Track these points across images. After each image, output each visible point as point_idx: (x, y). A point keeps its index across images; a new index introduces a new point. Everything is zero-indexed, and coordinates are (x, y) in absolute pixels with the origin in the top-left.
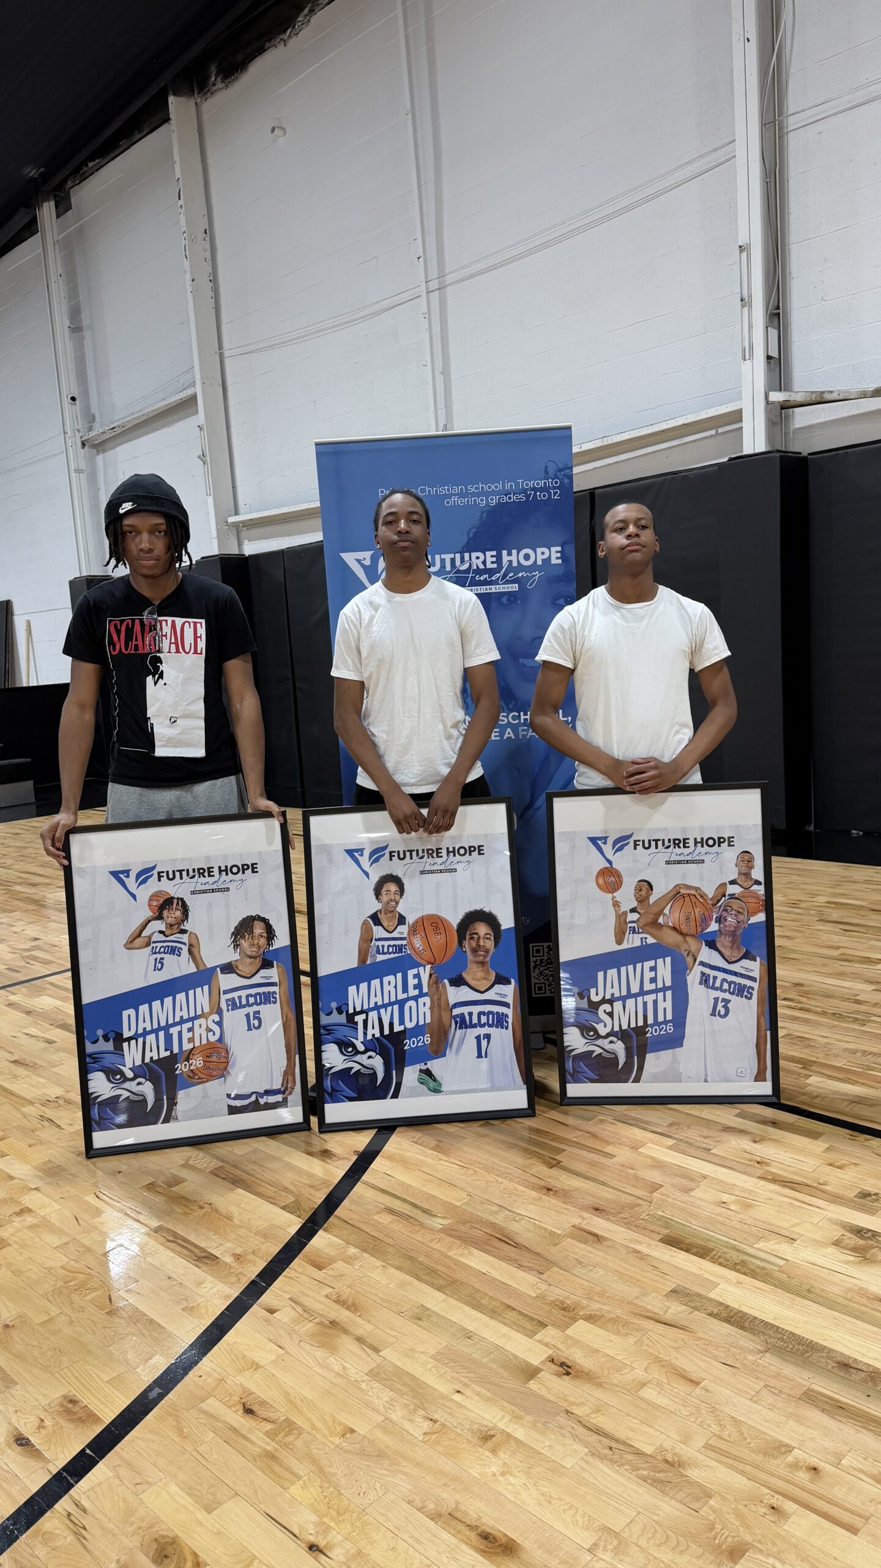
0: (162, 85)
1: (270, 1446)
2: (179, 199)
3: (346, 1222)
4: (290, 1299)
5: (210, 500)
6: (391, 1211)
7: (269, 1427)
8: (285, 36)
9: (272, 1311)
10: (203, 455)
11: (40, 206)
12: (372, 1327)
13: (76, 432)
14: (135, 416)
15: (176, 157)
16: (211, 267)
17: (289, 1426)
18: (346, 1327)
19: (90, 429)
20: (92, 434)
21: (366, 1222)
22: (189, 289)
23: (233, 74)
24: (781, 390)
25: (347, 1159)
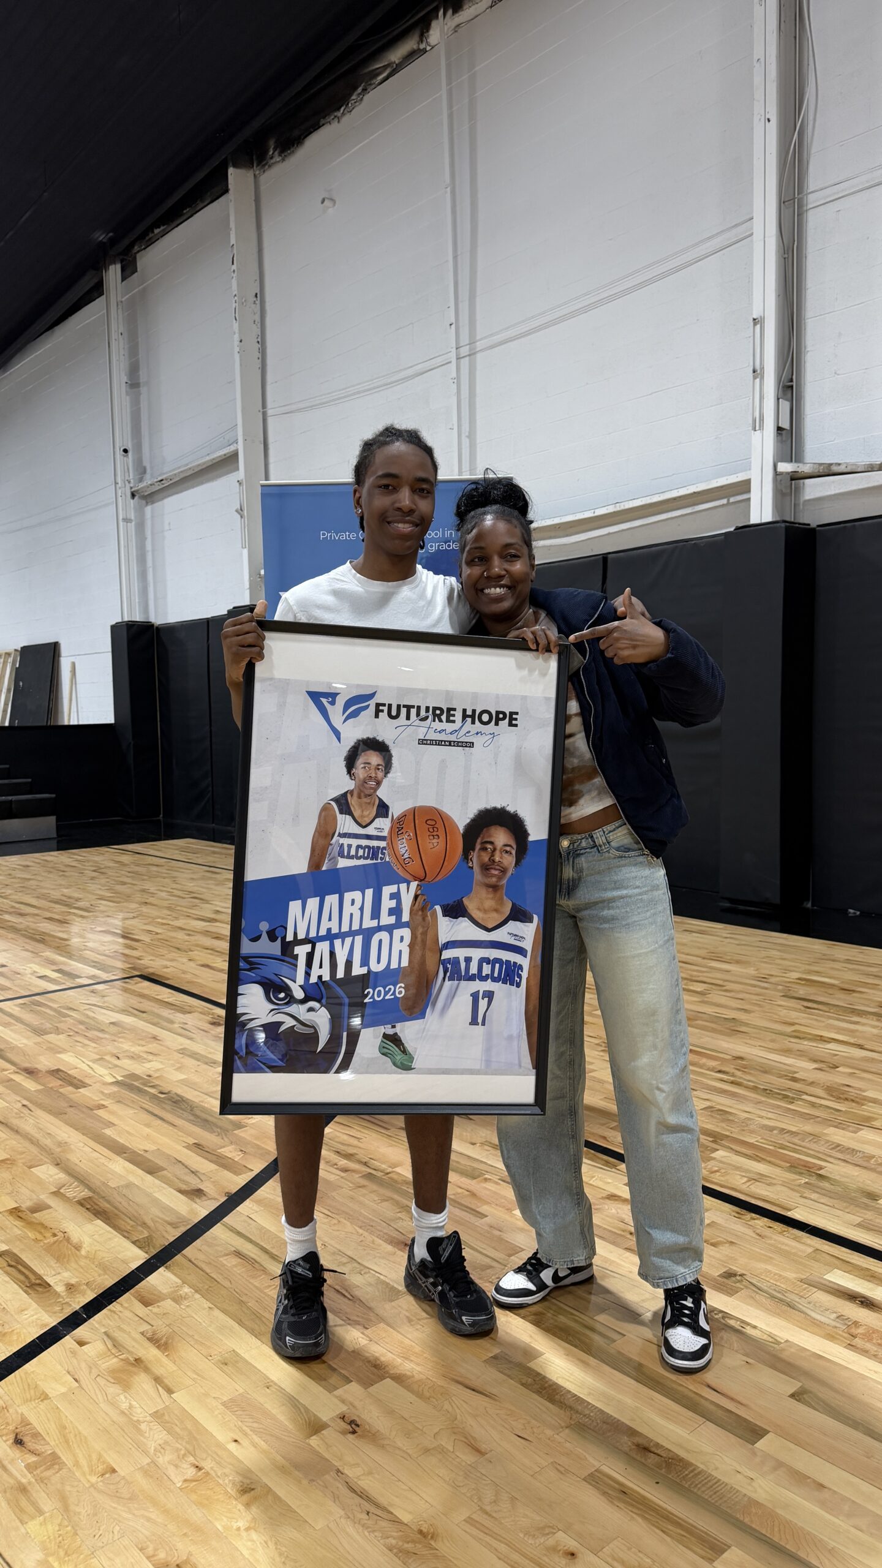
0: (223, 157)
1: (26, 1478)
2: (233, 264)
3: (190, 1261)
4: (106, 1333)
5: (245, 552)
6: (238, 1254)
7: (33, 1459)
8: (339, 114)
9: (81, 1344)
10: (241, 510)
11: (107, 269)
12: (175, 1368)
13: (126, 482)
14: (182, 469)
15: (232, 225)
16: (259, 330)
17: (54, 1460)
18: (149, 1366)
19: (141, 480)
20: (141, 485)
21: (210, 1263)
22: (237, 349)
23: (289, 149)
24: (791, 461)
25: (215, 1199)
